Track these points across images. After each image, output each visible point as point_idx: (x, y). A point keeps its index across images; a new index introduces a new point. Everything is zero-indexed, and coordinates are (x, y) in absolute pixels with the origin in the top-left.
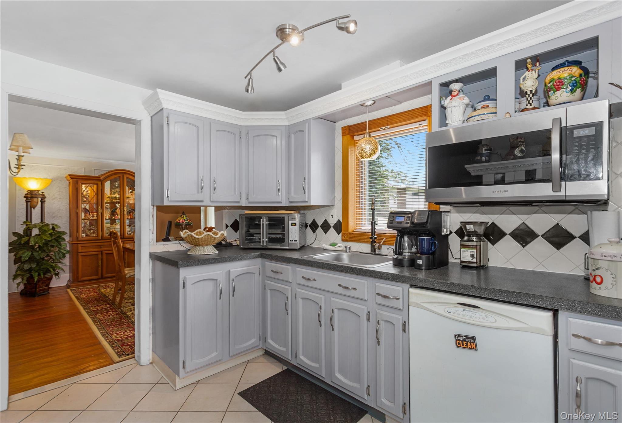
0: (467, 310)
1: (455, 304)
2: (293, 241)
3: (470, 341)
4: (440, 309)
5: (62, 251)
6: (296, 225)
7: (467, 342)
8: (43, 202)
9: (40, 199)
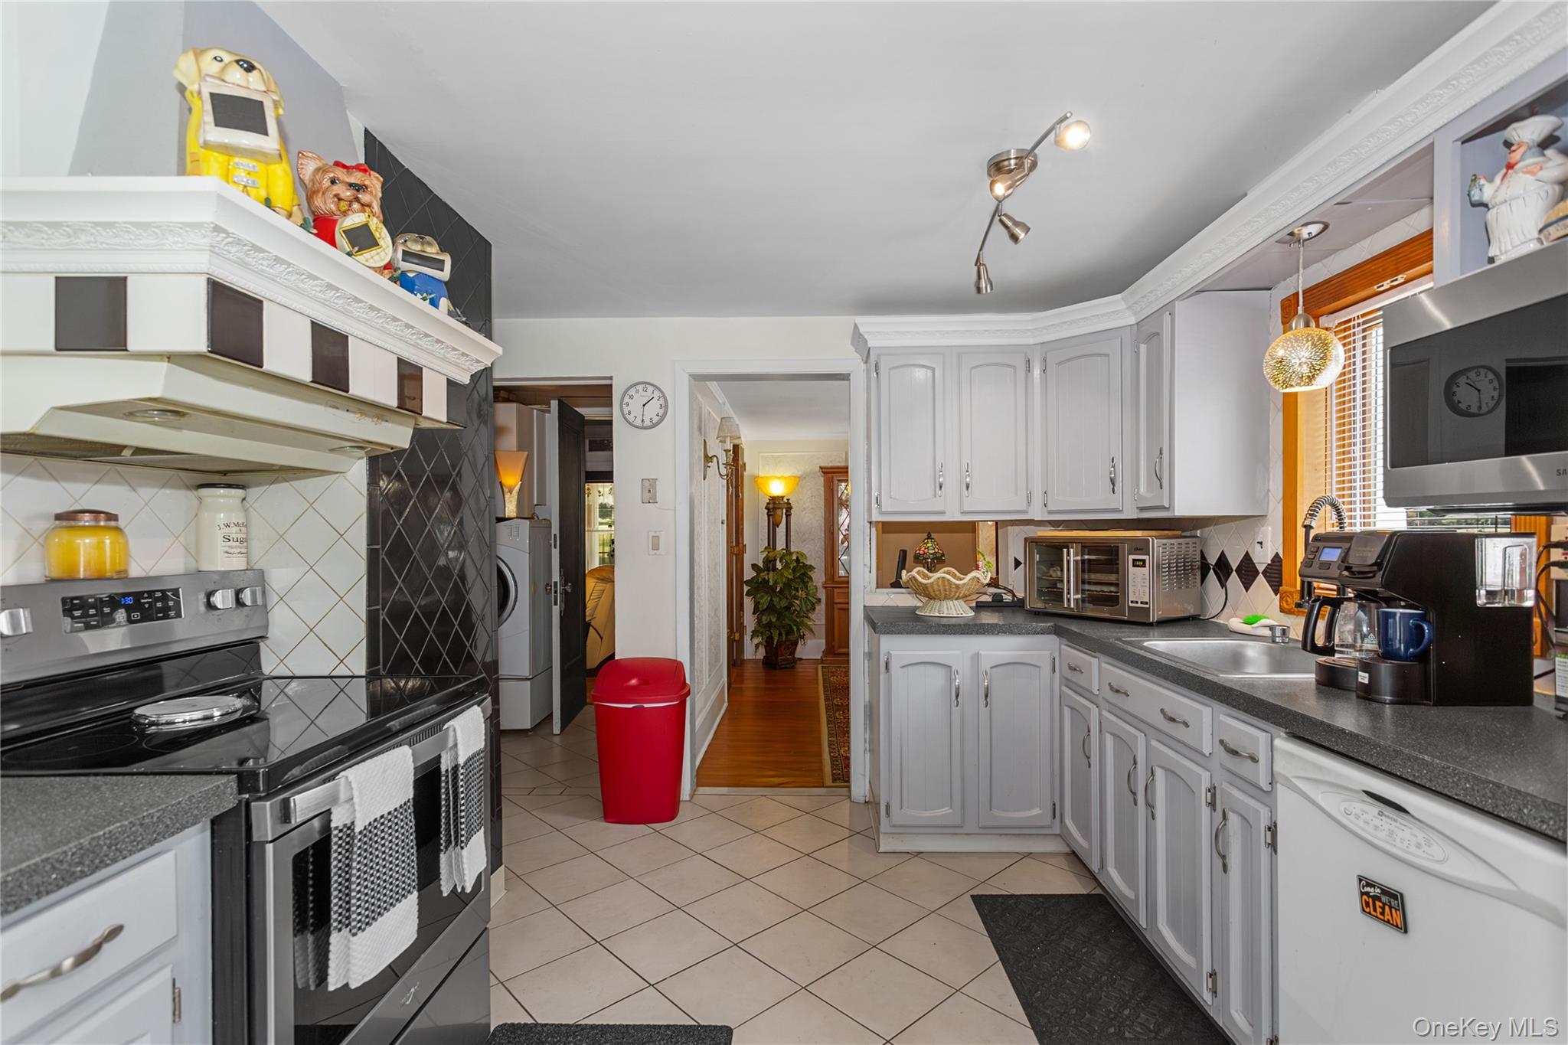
0: (1385, 816)
1: (1357, 792)
2: (1137, 602)
3: (1390, 902)
4: (1331, 802)
5: (810, 598)
6: (1144, 566)
7: (1384, 904)
8: (788, 516)
9: (784, 511)
